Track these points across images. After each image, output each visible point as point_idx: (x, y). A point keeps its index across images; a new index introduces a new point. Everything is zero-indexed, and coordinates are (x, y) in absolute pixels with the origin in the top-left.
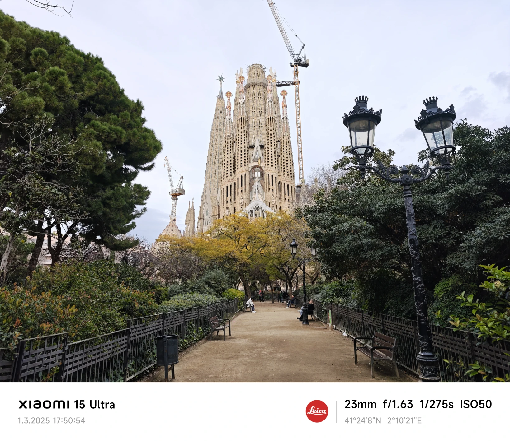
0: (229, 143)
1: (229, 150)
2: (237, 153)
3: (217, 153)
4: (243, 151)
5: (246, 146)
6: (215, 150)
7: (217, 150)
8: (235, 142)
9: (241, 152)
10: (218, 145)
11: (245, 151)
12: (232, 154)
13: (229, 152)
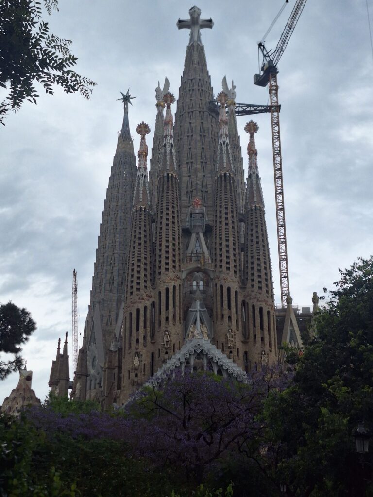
0: (143, 224)
1: (142, 236)
2: (158, 243)
3: (117, 243)
4: (171, 239)
5: (176, 229)
6: (112, 236)
7: (117, 236)
8: (153, 221)
9: (167, 241)
10: (119, 228)
11: (174, 239)
12: (148, 244)
13: (142, 241)
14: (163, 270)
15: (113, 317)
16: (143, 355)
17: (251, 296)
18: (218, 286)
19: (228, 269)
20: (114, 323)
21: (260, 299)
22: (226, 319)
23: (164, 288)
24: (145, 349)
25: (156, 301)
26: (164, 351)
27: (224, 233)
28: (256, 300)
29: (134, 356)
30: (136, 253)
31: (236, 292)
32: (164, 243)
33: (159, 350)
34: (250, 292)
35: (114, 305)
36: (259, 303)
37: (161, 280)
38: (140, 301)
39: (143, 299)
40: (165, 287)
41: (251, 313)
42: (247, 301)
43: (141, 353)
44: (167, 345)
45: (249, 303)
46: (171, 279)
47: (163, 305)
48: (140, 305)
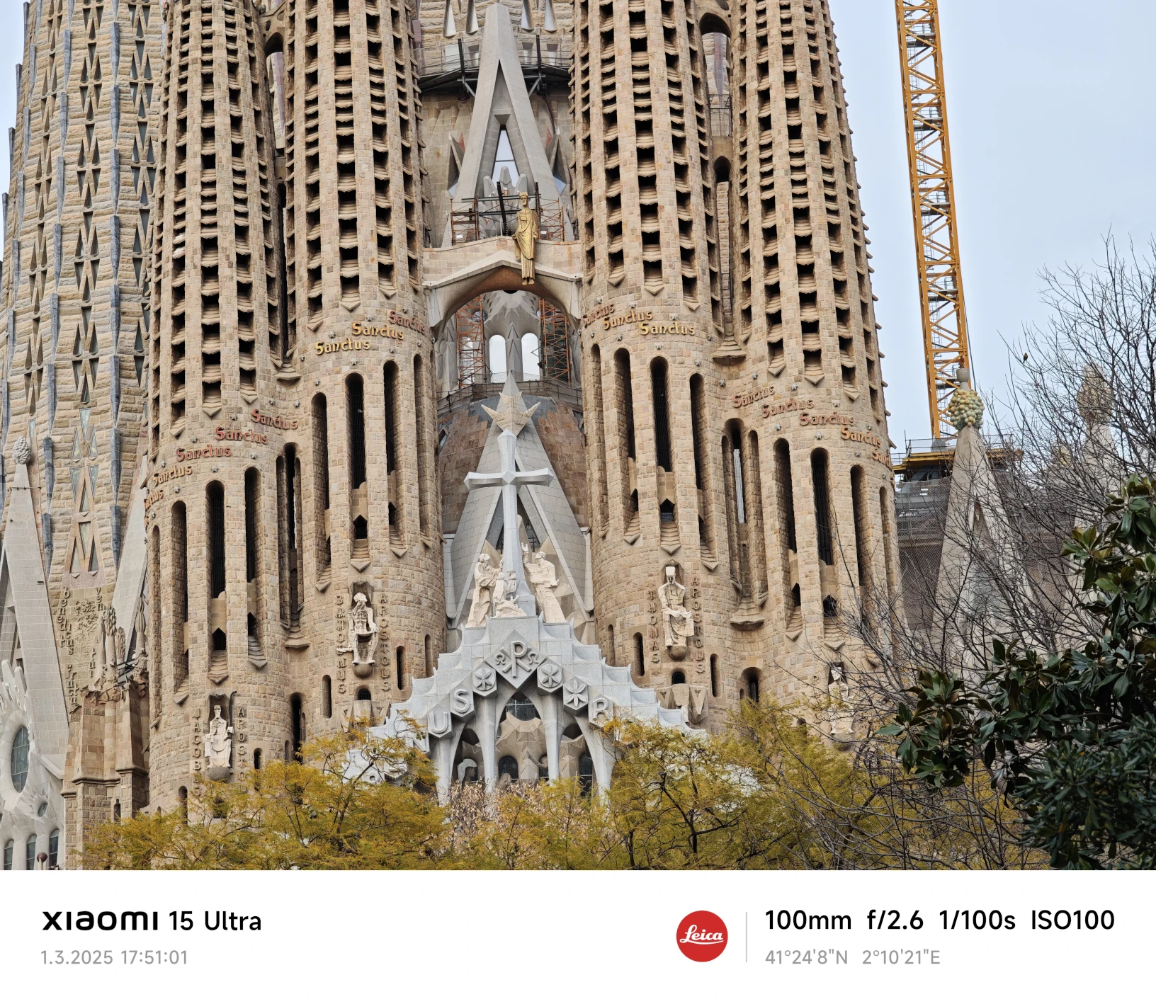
1: (220, 120)
2: (300, 152)
8: (273, 45)
14: (329, 287)
15: (102, 530)
16: (250, 710)
17: (768, 400)
18: (607, 355)
19: (653, 268)
20: (105, 556)
21: (812, 413)
22: (649, 516)
23: (341, 378)
24: (258, 677)
26: (352, 683)
27: (624, 91)
28: (794, 418)
29: (205, 715)
30: (194, 207)
31: (696, 381)
32: (329, 155)
33: (327, 680)
34: (763, 380)
35: (105, 468)
36: (810, 432)
37: (323, 336)
38: (224, 444)
39: (238, 437)
40: (347, 370)
42: (749, 424)
43: (238, 702)
44: (363, 654)
45: (760, 432)
46: (375, 333)
47: (340, 463)
48: (222, 463)
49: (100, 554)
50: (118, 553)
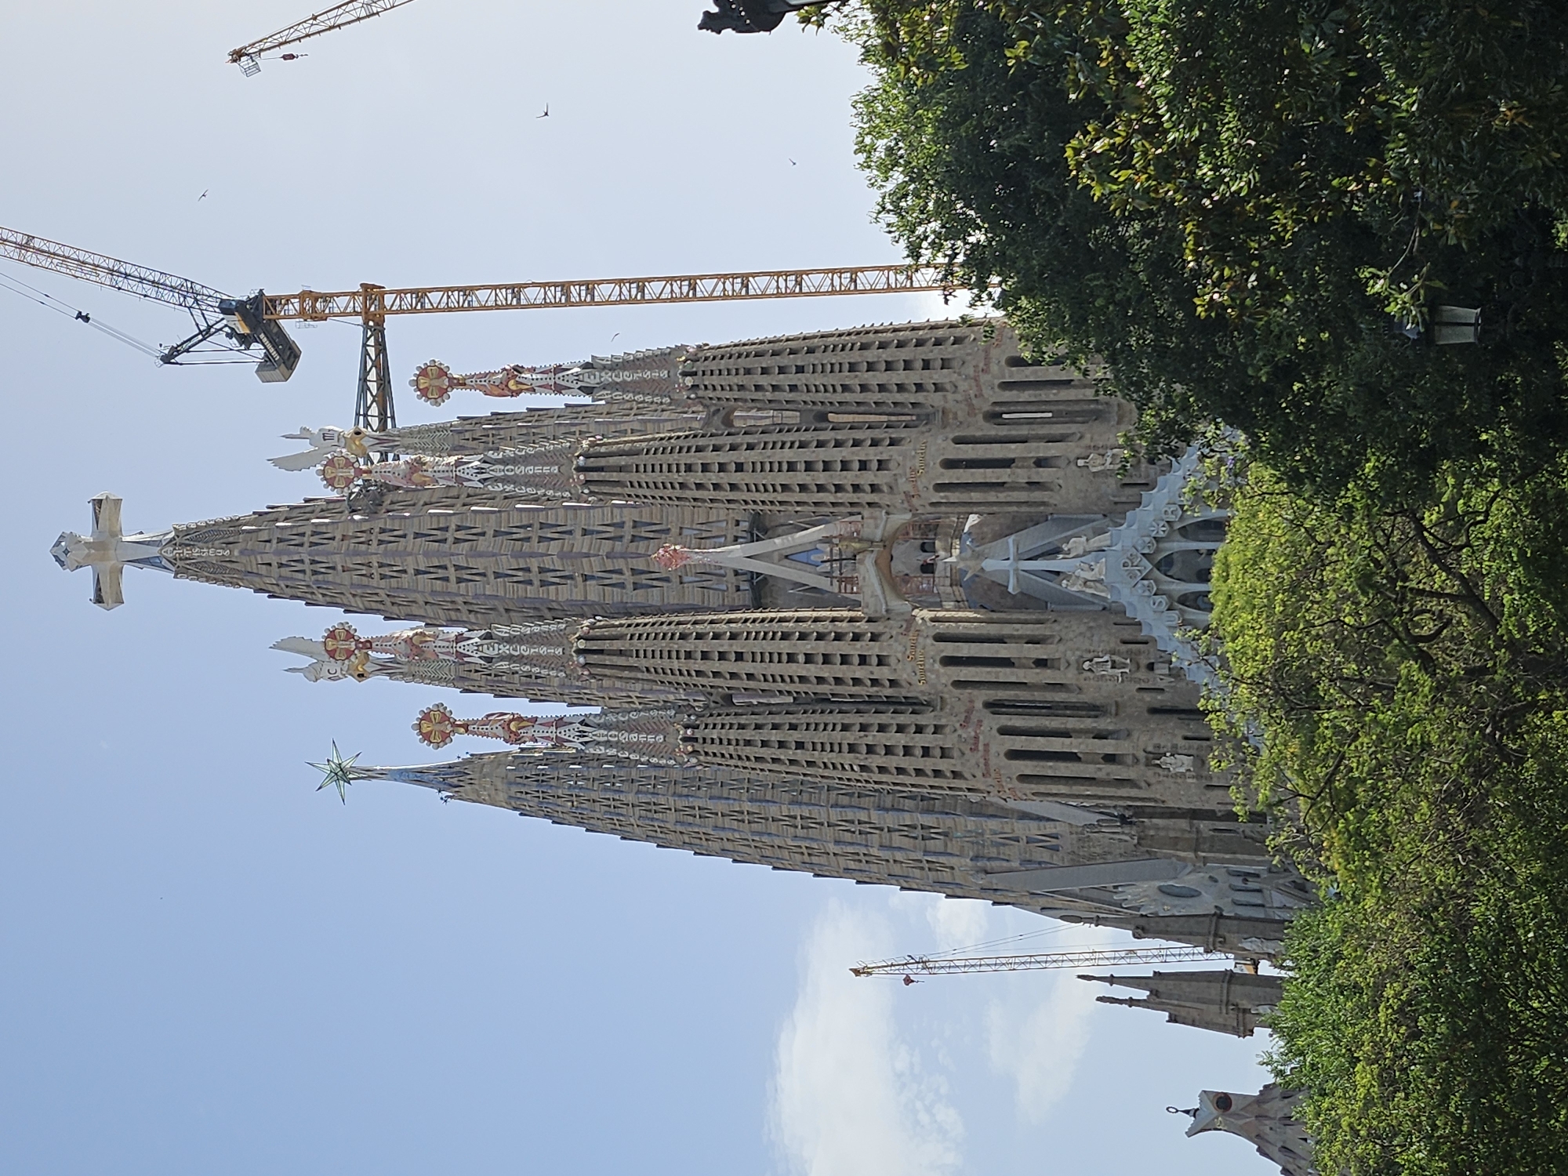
0: (733, 734)
1: (775, 736)
2: (797, 687)
3: (796, 811)
4: (785, 647)
5: (753, 628)
6: (773, 827)
7: (773, 810)
8: (728, 699)
9: (791, 658)
10: (747, 806)
11: (785, 636)
12: (800, 719)
13: (792, 737)
14: (883, 673)
15: (1033, 829)
16: (1156, 741)
17: (972, 394)
18: (937, 497)
19: (882, 465)
20: (1050, 828)
21: (981, 365)
22: (1044, 475)
23: (942, 670)
24: (1136, 735)
25: (985, 698)
26: (1143, 674)
27: (768, 478)
28: (985, 378)
29: (1158, 771)
30: (827, 757)
31: (958, 441)
32: (799, 669)
33: (1140, 689)
34: (959, 397)
35: (993, 824)
36: (994, 368)
37: (914, 680)
38: (981, 747)
39: (976, 738)
40: (937, 666)
41: (1026, 395)
42: (987, 407)
43: (1150, 749)
44: (1124, 666)
45: (993, 400)
46: (914, 647)
47: (997, 673)
48: (993, 749)
49: (1047, 832)
50: (1049, 820)
